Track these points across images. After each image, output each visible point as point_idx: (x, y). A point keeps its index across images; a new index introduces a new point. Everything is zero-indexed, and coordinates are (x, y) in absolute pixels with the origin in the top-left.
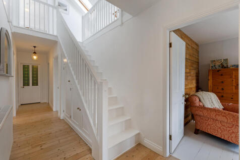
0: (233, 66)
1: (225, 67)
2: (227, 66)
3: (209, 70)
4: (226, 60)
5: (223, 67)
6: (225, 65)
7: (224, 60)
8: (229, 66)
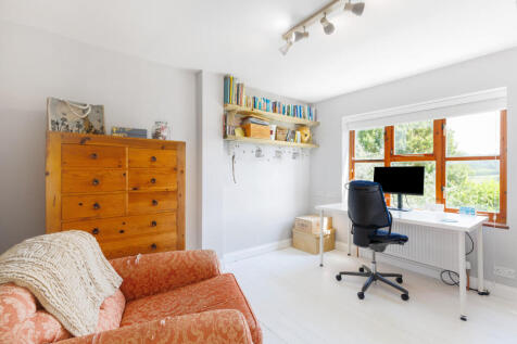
0: (118, 132)
1: (96, 132)
2: (102, 128)
3: (47, 134)
4: (99, 109)
5: (90, 129)
6: (97, 126)
7: (93, 107)
8: (108, 131)
